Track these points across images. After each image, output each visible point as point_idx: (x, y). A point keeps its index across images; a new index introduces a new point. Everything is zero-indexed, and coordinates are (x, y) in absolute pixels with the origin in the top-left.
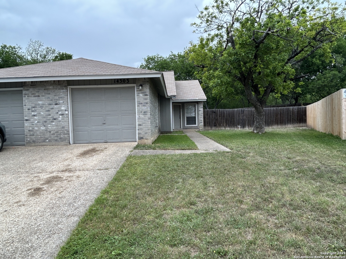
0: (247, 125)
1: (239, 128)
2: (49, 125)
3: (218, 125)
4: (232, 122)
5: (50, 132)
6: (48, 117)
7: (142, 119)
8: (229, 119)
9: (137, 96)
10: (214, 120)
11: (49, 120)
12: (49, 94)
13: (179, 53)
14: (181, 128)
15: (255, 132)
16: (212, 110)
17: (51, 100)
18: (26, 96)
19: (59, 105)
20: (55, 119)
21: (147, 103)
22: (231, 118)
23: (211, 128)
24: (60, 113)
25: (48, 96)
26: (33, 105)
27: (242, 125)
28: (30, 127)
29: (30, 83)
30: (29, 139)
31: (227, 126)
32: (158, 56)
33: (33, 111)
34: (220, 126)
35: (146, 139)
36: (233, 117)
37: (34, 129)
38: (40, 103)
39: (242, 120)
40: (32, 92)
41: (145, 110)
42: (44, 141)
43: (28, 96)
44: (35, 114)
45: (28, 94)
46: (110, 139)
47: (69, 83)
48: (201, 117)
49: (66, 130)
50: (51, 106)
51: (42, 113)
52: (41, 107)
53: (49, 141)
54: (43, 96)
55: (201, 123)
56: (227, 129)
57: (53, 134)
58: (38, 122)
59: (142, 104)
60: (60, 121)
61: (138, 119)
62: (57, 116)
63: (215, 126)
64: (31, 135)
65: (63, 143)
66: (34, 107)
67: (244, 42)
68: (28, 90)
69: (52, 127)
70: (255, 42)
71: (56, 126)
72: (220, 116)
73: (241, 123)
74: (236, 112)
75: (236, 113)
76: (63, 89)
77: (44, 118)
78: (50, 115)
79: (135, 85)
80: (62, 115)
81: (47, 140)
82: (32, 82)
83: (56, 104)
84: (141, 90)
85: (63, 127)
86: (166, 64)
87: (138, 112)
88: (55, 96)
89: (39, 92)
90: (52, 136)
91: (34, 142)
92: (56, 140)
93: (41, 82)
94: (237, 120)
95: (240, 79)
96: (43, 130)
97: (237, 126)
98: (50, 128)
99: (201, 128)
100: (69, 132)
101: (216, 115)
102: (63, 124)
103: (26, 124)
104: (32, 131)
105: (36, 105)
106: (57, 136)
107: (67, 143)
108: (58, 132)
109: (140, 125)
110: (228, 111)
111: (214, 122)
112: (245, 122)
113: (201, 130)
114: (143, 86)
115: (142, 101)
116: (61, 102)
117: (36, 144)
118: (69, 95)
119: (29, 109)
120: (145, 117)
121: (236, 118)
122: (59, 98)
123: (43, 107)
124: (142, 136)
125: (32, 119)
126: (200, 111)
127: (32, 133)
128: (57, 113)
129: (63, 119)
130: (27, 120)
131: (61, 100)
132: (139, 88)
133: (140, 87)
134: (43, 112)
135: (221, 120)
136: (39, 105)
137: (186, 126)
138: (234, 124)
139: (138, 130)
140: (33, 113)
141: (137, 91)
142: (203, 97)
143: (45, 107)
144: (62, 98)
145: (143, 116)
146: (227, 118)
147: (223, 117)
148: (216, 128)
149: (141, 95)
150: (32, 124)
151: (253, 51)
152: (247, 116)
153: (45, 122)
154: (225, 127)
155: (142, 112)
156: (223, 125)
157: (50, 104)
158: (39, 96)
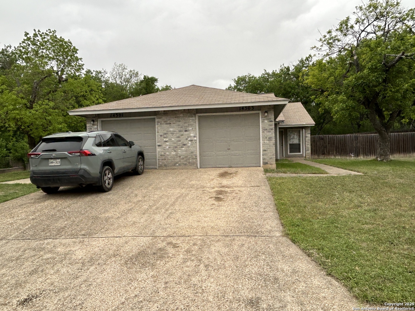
0: (362, 154)
1: (352, 156)
2: (179, 151)
3: (327, 153)
4: (343, 150)
5: (180, 157)
6: (178, 142)
7: (267, 144)
8: (340, 147)
9: (262, 122)
10: (322, 148)
11: (179, 145)
12: (180, 121)
13: (273, 71)
14: (283, 156)
15: (379, 159)
16: (320, 137)
17: (182, 127)
18: (159, 124)
19: (188, 132)
20: (184, 145)
21: (272, 129)
22: (342, 145)
23: (318, 156)
24: (189, 139)
25: (178, 123)
26: (165, 132)
27: (356, 154)
28: (162, 152)
29: (163, 112)
30: (161, 163)
31: (337, 154)
32: (249, 76)
33: (165, 138)
34: (329, 154)
35: (271, 164)
36: (345, 144)
37: (165, 153)
38: (171, 130)
39: (355, 147)
40: (164, 120)
41: (270, 136)
42: (175, 165)
43: (161, 124)
44: (167, 140)
45: (161, 122)
46: (234, 164)
47: (198, 111)
48: (308, 144)
49: (194, 155)
50: (182, 133)
51: (173, 140)
52: (172, 134)
53: (179, 165)
54: (174, 123)
55: (308, 150)
56: (337, 157)
57: (183, 159)
58: (169, 148)
59: (267, 130)
60: (189, 147)
61: (263, 145)
62: (186, 142)
63: (323, 154)
64: (163, 160)
65: (191, 167)
66: (166, 134)
67: (374, 67)
68: (160, 118)
69: (182, 153)
70: (386, 66)
71: (186, 151)
72: (329, 143)
73: (354, 152)
74: (348, 138)
75: (348, 140)
76: (192, 117)
77: (175, 143)
78: (180, 141)
79: (260, 112)
80: (191, 141)
81: (178, 164)
82: (164, 111)
83: (186, 131)
84: (266, 116)
85: (192, 153)
86: (259, 84)
87: (263, 138)
88: (185, 123)
89: (170, 119)
90: (182, 160)
91: (165, 165)
92: (186, 165)
93: (172, 111)
94: (349, 149)
95: (364, 103)
96: (173, 155)
97: (349, 154)
98: (180, 153)
99: (308, 156)
100: (197, 157)
101: (324, 143)
102: (192, 149)
103: (158, 149)
104: (164, 156)
105: (168, 131)
106: (186, 161)
107: (195, 167)
108: (187, 157)
109: (264, 150)
110: (339, 138)
111: (322, 150)
112: (360, 150)
113: (308, 158)
114: (268, 112)
115: (267, 127)
116: (190, 128)
117: (167, 168)
118: (197, 122)
119: (161, 136)
120: (269, 142)
121: (349, 146)
122: (188, 125)
123: (174, 134)
124: (266, 161)
125: (164, 145)
126: (307, 137)
127: (163, 157)
128: (187, 139)
129: (192, 145)
130: (159, 146)
131: (191, 127)
132: (264, 115)
133: (266, 114)
134: (174, 138)
135: (330, 148)
136: (170, 131)
137: (289, 153)
138: (346, 152)
139: (263, 155)
140: (165, 140)
141: (262, 117)
142: (311, 121)
143: (176, 134)
144: (191, 125)
145: (268, 142)
146: (338, 145)
147: (333, 144)
148: (325, 157)
149: (266, 121)
150: (164, 150)
151: (384, 75)
152: (361, 142)
153: (176, 147)
154: (335, 156)
155: (266, 138)
156: (333, 154)
157: (180, 131)
158: (170, 124)
